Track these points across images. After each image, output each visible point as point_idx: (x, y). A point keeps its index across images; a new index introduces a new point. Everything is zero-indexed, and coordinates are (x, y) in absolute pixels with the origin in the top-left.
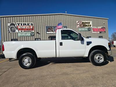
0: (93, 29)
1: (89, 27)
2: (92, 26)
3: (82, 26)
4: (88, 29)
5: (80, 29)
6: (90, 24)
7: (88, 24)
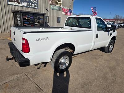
0: (63, 9)
1: (60, 6)
2: (62, 5)
3: (54, 3)
4: (59, 8)
5: (52, 7)
6: (60, 3)
7: (59, 2)
